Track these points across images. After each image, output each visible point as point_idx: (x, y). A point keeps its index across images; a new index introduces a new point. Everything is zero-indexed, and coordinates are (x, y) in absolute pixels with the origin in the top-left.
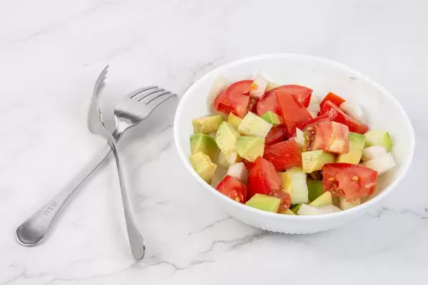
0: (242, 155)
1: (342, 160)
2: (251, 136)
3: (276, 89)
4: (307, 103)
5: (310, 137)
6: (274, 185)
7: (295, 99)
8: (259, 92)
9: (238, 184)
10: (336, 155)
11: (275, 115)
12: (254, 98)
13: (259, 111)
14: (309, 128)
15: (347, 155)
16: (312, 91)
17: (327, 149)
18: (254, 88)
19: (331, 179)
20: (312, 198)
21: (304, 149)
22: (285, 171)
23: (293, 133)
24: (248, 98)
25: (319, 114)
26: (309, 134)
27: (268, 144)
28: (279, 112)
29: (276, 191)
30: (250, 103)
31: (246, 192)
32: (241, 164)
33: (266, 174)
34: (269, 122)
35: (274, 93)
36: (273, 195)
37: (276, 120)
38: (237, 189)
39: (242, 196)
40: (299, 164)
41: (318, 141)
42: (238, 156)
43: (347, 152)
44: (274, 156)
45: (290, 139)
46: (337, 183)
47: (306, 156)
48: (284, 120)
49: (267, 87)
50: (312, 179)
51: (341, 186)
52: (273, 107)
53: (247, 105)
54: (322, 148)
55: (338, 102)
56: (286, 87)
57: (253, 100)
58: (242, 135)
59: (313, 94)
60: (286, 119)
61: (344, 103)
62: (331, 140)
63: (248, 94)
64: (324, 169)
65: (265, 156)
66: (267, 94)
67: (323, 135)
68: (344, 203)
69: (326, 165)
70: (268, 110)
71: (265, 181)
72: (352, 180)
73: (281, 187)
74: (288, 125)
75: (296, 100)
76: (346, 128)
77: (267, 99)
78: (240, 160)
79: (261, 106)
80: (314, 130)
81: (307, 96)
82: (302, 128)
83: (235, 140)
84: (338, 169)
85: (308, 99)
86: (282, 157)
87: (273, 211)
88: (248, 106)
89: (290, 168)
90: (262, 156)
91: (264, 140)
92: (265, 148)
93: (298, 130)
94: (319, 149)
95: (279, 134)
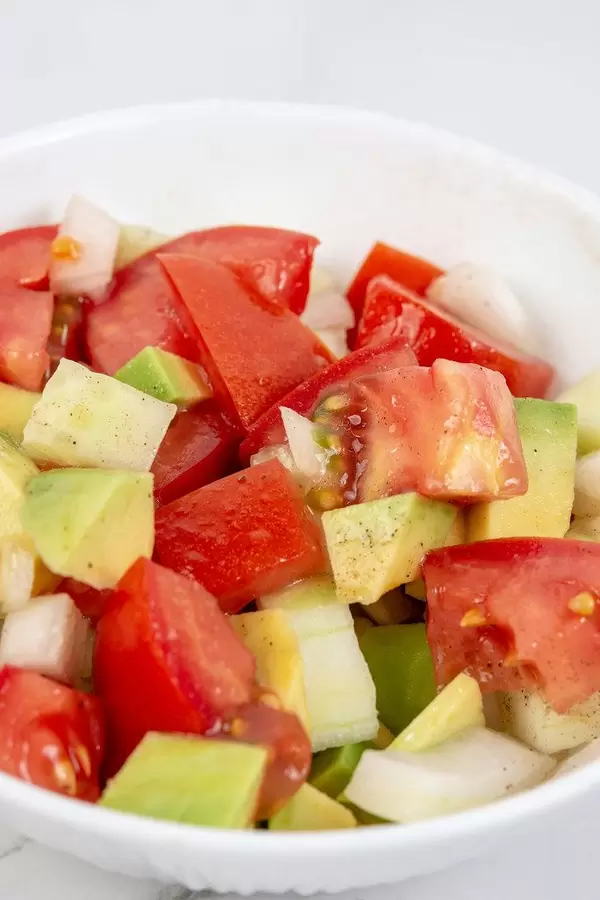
0: (60, 565)
1: (500, 524)
2: (87, 466)
3: (161, 249)
4: (297, 296)
5: (347, 441)
6: (224, 683)
7: (246, 280)
8: (90, 274)
9: (57, 699)
10: (468, 508)
11: (175, 360)
12: (71, 299)
13: (99, 352)
14: (335, 403)
15: (520, 498)
16: (315, 242)
17: (430, 484)
18: (65, 255)
19: (471, 619)
20: (394, 717)
21: (327, 499)
22: (252, 606)
23: (268, 430)
24: (46, 299)
25: (353, 339)
26: (337, 426)
27: (166, 496)
28: (188, 346)
29: (241, 710)
30: (56, 322)
31: (95, 728)
32: (60, 605)
33: (184, 641)
34: (158, 393)
35: (153, 270)
36: (226, 736)
37: (182, 383)
38: (54, 723)
39: (84, 755)
40: (317, 570)
41: (385, 456)
42: (41, 568)
43: (521, 489)
44: (206, 546)
45: (257, 460)
46: (501, 636)
47: (339, 526)
48: (216, 378)
49: (120, 250)
50: (375, 624)
51: (526, 647)
52: (161, 328)
53: (46, 331)
54: (408, 482)
55: (419, 277)
56: (200, 238)
57: (69, 311)
58: (45, 466)
59: (319, 255)
60: (226, 373)
61: (440, 281)
62: (445, 443)
63: (43, 285)
64: (432, 575)
65: (165, 552)
66: (123, 278)
67: (404, 425)
68: (539, 717)
69: (434, 559)
70: (141, 346)
71: (184, 675)
72: (571, 615)
73: (257, 689)
74: (239, 401)
75: (251, 288)
76: (495, 379)
77: (129, 296)
78: (50, 584)
79: (105, 330)
80: (357, 405)
81: (294, 266)
82: (304, 404)
83: (17, 493)
84: (493, 572)
85: (302, 278)
86: (240, 544)
87: (234, 827)
88: (53, 339)
89: (276, 588)
90: (148, 552)
91: (148, 480)
92: (158, 514)
93: (288, 415)
94: (396, 490)
95: (204, 443)
